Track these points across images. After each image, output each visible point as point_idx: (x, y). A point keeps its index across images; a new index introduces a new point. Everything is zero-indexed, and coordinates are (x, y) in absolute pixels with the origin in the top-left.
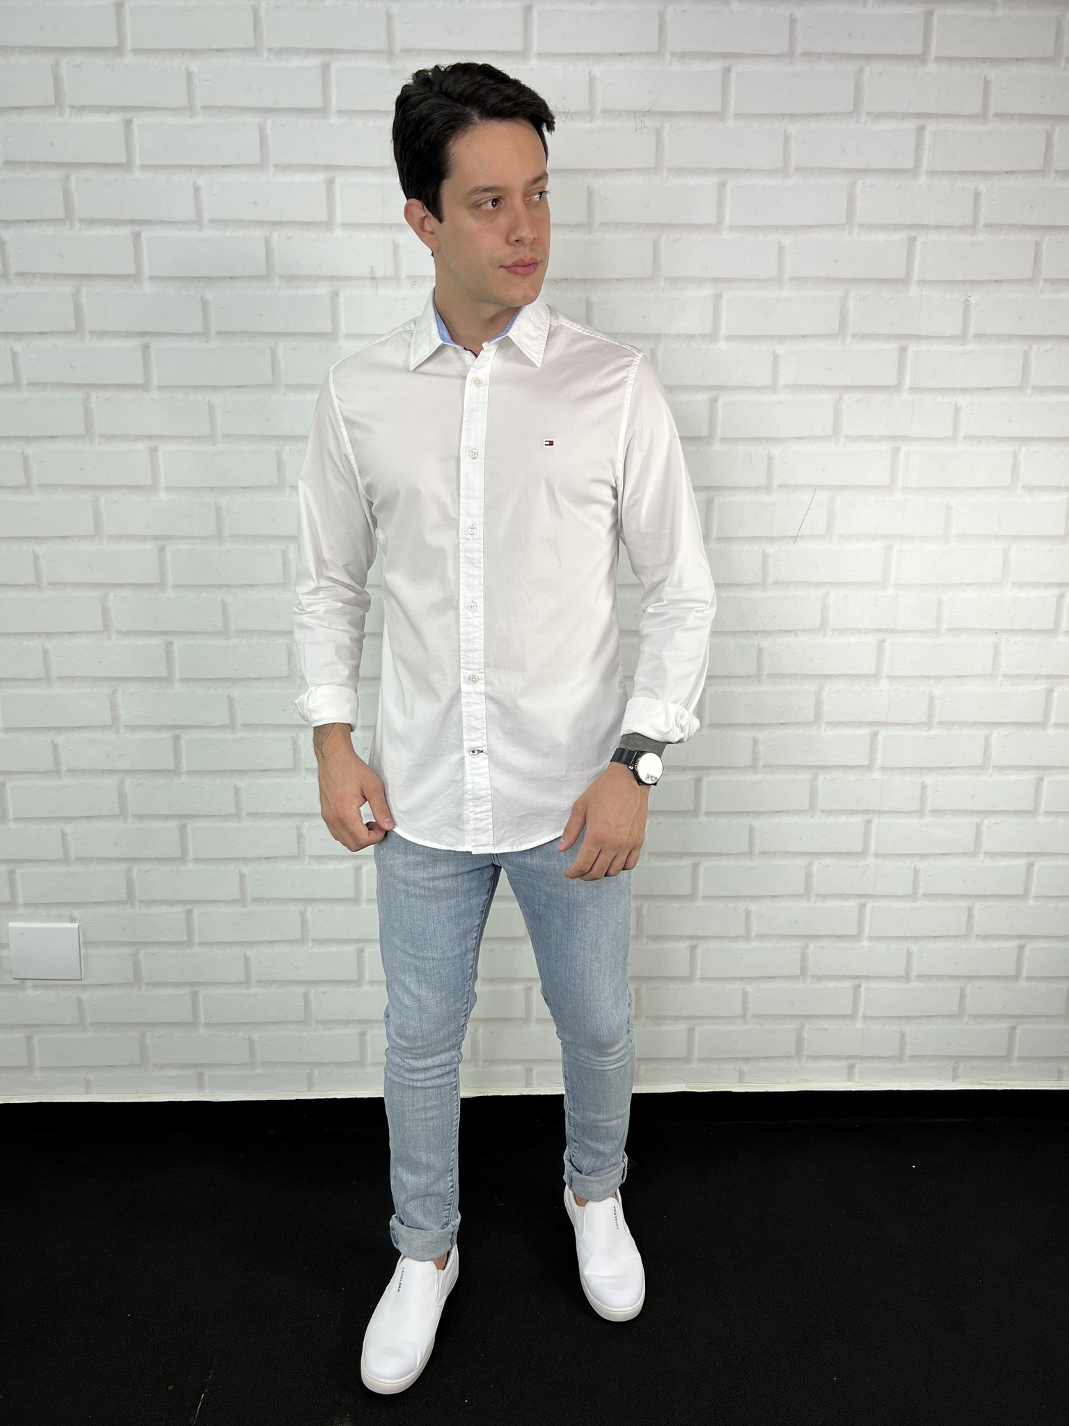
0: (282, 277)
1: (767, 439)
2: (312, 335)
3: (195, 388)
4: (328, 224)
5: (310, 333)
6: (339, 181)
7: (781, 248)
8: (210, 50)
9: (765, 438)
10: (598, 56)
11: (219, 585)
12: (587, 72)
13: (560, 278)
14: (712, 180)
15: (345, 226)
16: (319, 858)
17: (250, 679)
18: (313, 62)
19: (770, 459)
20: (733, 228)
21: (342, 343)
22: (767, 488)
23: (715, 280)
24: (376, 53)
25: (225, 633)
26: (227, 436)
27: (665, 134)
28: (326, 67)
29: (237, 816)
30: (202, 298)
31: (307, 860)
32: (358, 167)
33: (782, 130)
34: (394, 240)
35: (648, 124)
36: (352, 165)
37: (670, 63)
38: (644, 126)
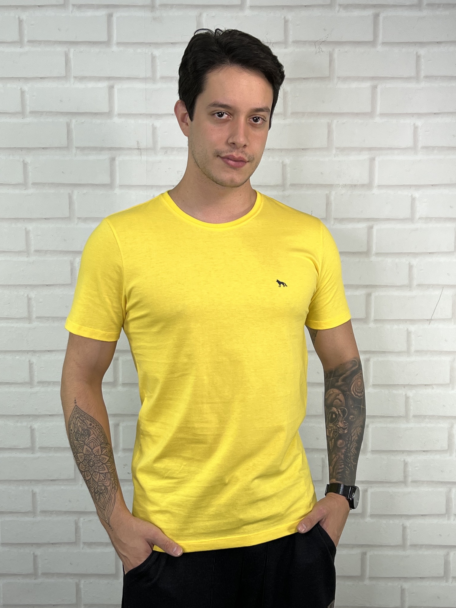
0: (77, 148)
2: (97, 185)
3: (17, 219)
4: (109, 114)
5: (95, 184)
6: (118, 86)
7: (416, 128)
8: (35, 6)
9: (407, 253)
10: (290, 8)
11: (27, 351)
12: (283, 17)
14: (367, 85)
15: (120, 115)
16: (90, 544)
18: (102, 13)
19: (411, 267)
20: (382, 115)
21: (117, 191)
22: (409, 287)
23: (371, 149)
24: (143, 7)
25: (30, 383)
26: (38, 251)
27: (336, 56)
28: (110, 16)
29: (33, 513)
30: (23, 161)
31: (82, 546)
32: (130, 78)
33: (415, 53)
34: (153, 125)
35: (324, 49)
36: (126, 77)
37: (338, 11)
38: (321, 51)
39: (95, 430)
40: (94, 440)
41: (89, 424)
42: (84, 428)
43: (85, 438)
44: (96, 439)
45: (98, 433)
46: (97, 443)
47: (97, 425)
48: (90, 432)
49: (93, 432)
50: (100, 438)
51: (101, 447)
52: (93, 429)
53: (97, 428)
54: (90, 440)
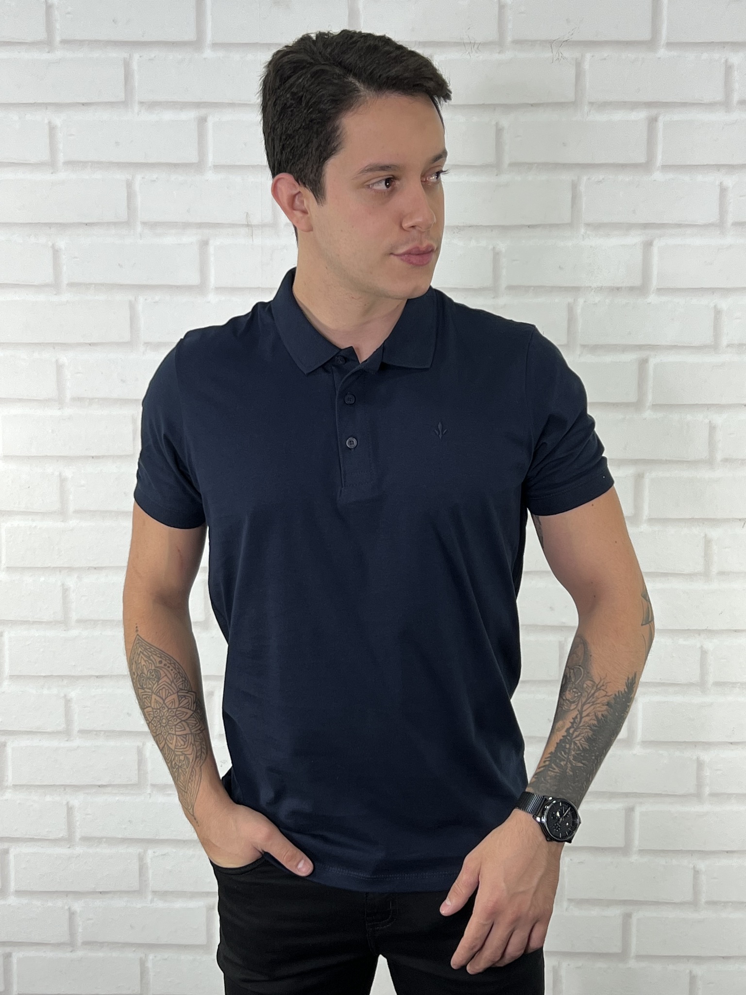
0: (144, 224)
1: (708, 406)
2: (178, 287)
4: (198, 166)
5: (175, 286)
6: (213, 118)
7: (723, 190)
9: (706, 405)
11: (60, 567)
13: (462, 225)
14: (641, 115)
15: (217, 167)
17: (91, 676)
19: (712, 428)
20: (666, 168)
21: (212, 297)
22: (710, 462)
23: (646, 226)
25: (64, 622)
26: (78, 400)
27: (586, 66)
29: (69, 840)
30: (53, 246)
31: (150, 897)
33: (723, 60)
35: (566, 55)
36: (227, 101)
38: (562, 57)
39: (168, 671)
40: (169, 687)
41: (157, 663)
42: (150, 668)
43: (153, 683)
44: (170, 684)
45: (173, 674)
46: (172, 691)
47: (172, 662)
48: (160, 674)
49: (165, 673)
50: (176, 682)
51: (178, 696)
52: (165, 669)
53: (171, 668)
54: (160, 685)
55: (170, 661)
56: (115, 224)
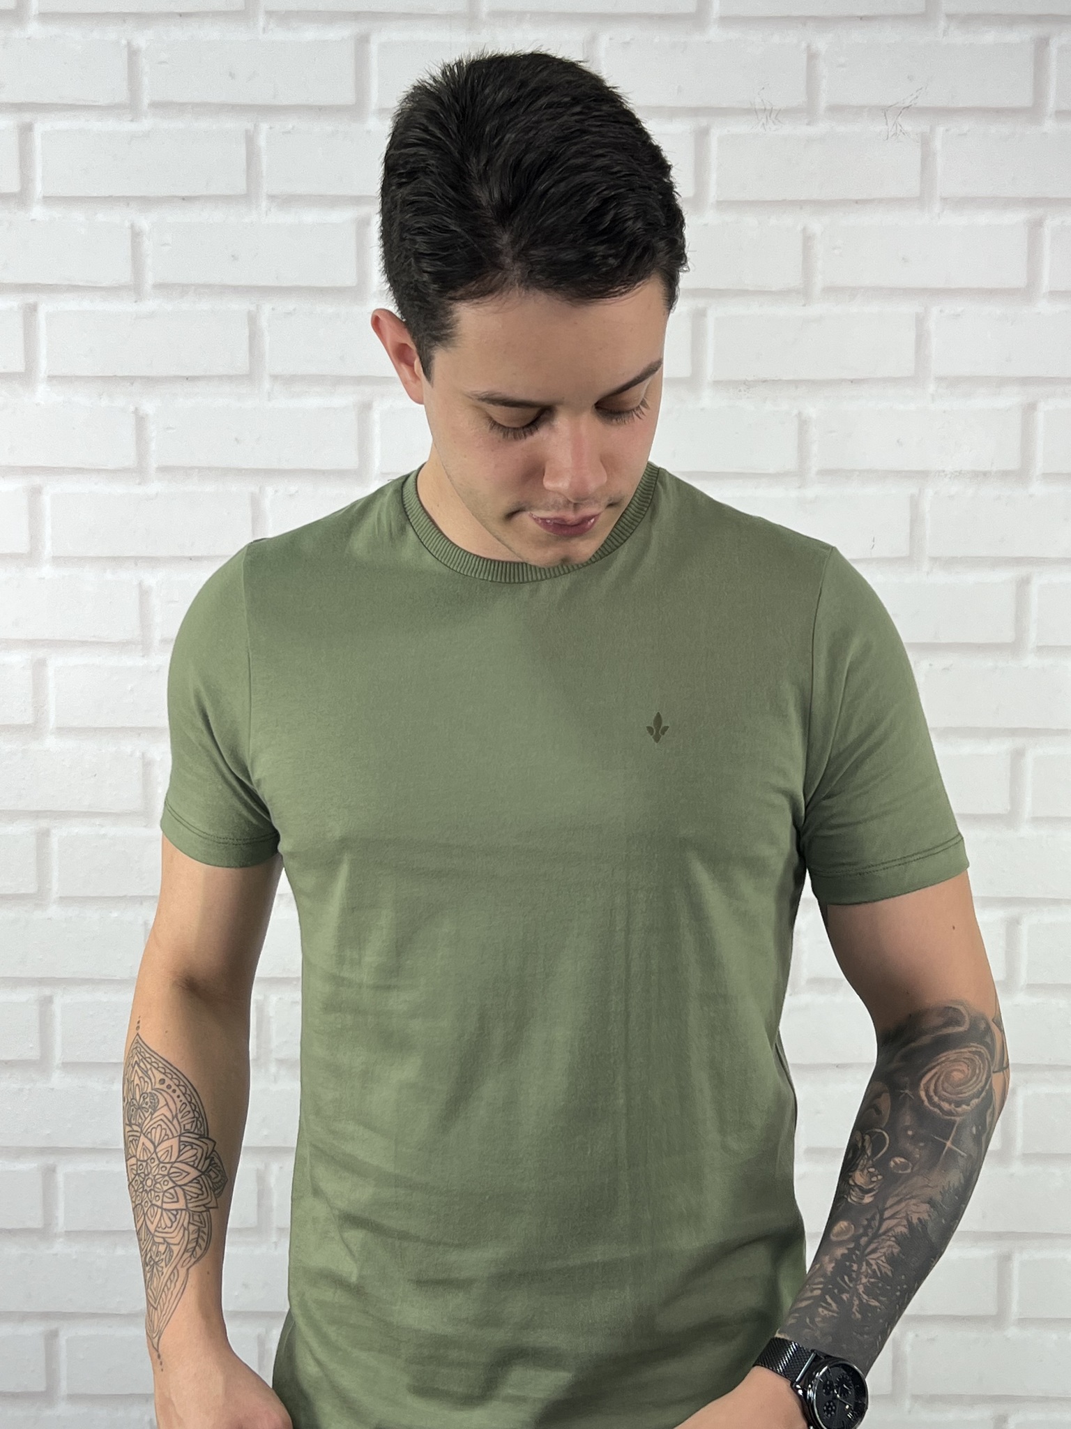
0: (274, 377)
3: (118, 560)
10: (823, 22)
12: (804, 45)
14: (1019, 217)
18: (341, 33)
20: (1055, 295)
23: (1025, 381)
24: (448, 18)
27: (938, 144)
28: (363, 40)
30: (136, 410)
35: (907, 127)
37: (945, 33)
38: (901, 131)
39: (172, 1097)
40: (168, 1126)
41: (158, 1080)
42: (144, 1090)
44: (171, 1120)
45: (179, 1104)
46: (172, 1132)
47: (183, 1084)
48: (158, 1101)
49: (166, 1100)
50: (182, 1118)
51: (180, 1141)
52: (168, 1093)
53: (178, 1092)
54: (155, 1120)
55: (178, 1079)
56: (230, 378)
